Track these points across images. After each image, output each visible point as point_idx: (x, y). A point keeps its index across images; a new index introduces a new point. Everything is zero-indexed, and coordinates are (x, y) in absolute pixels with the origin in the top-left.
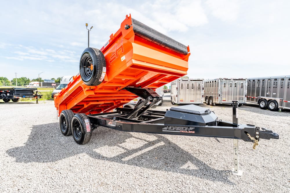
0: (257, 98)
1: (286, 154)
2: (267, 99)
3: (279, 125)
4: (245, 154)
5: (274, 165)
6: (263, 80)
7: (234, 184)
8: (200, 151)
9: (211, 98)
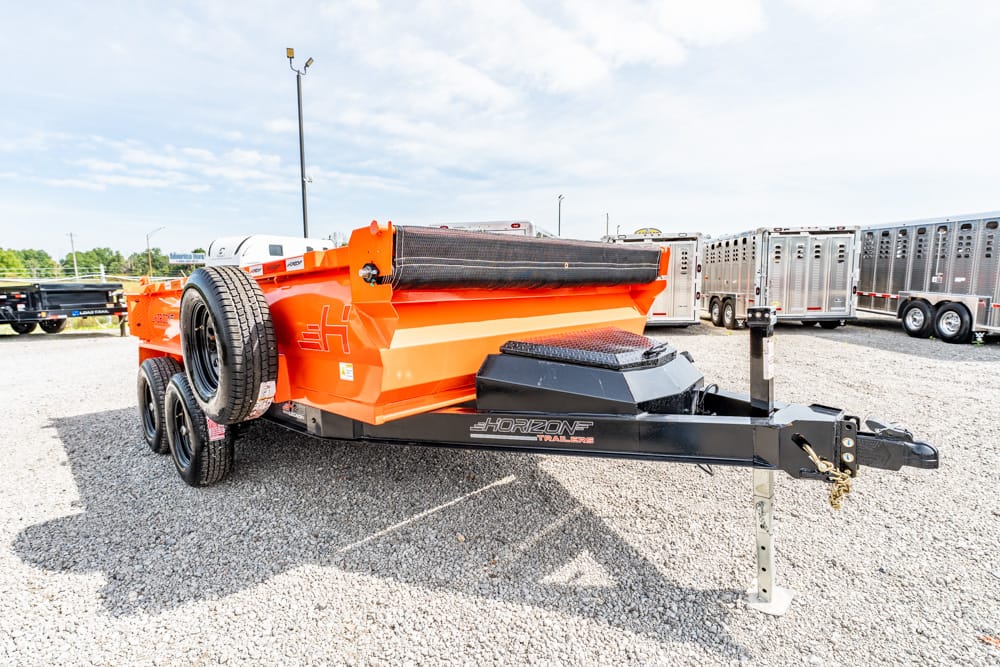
0: (896, 299)
1: (983, 514)
2: (934, 298)
3: (969, 394)
4: (816, 517)
5: (925, 564)
6: (922, 231)
7: (746, 655)
8: (642, 507)
9: (728, 301)
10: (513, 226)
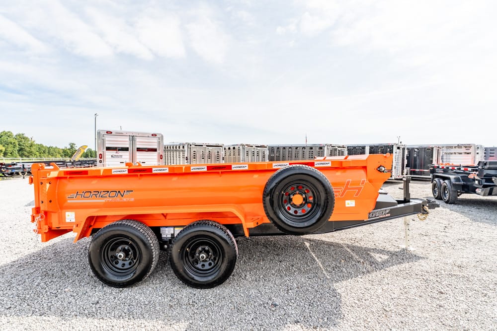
10: (152, 135)
